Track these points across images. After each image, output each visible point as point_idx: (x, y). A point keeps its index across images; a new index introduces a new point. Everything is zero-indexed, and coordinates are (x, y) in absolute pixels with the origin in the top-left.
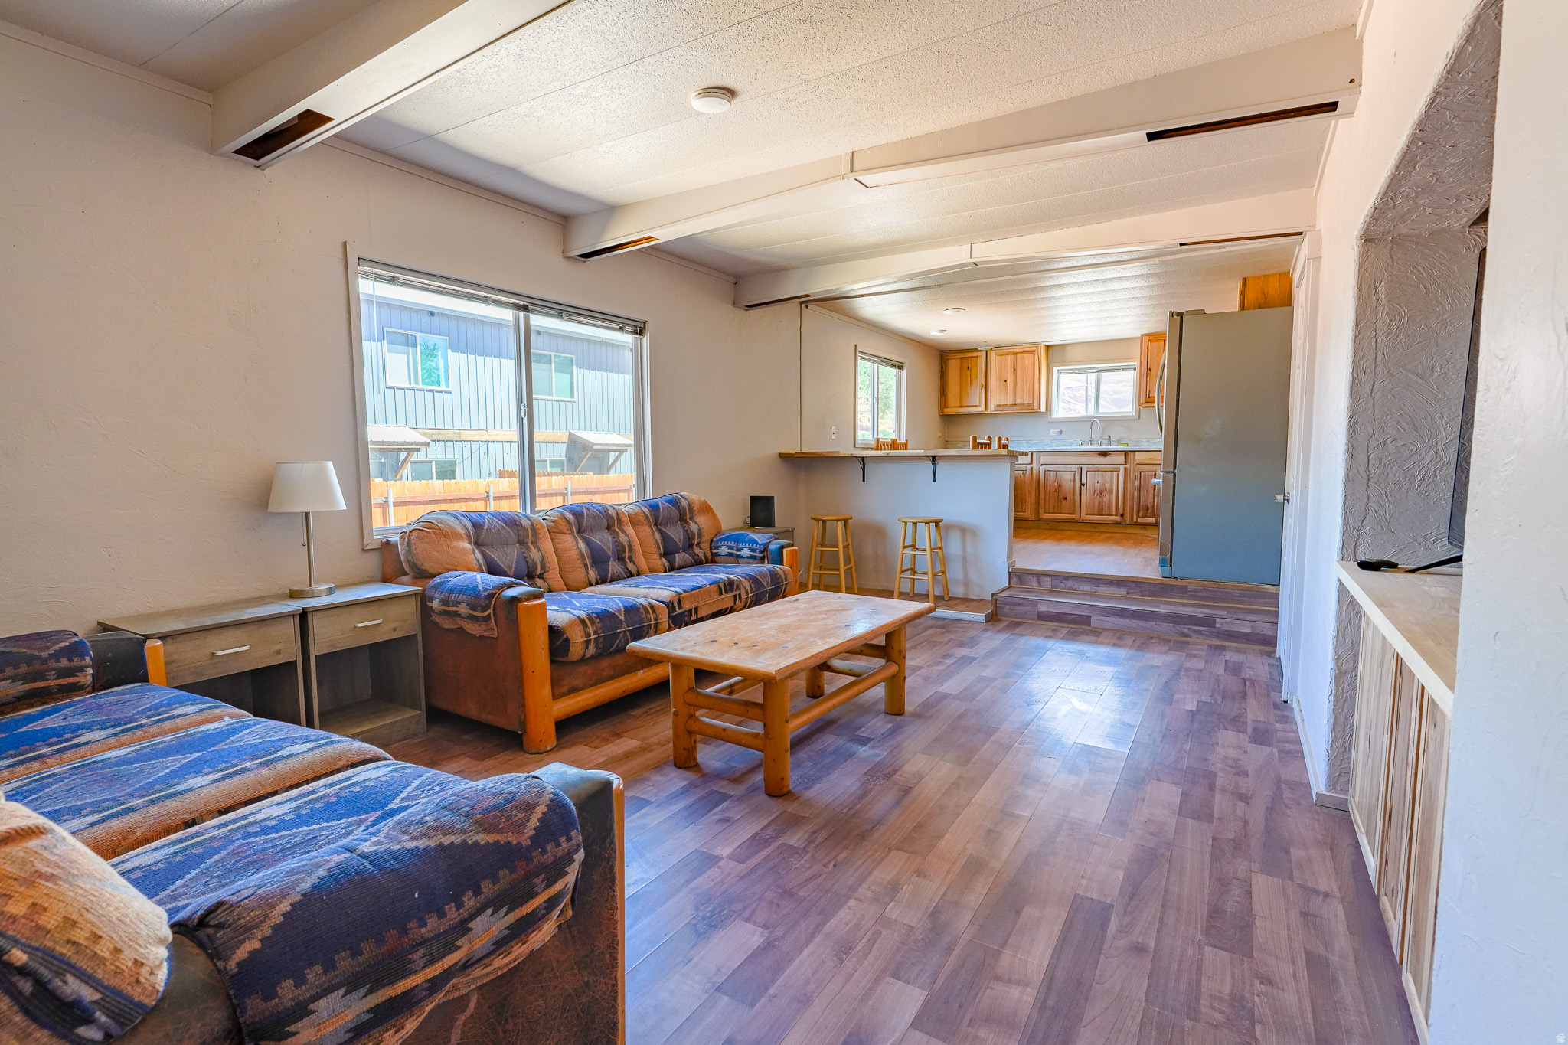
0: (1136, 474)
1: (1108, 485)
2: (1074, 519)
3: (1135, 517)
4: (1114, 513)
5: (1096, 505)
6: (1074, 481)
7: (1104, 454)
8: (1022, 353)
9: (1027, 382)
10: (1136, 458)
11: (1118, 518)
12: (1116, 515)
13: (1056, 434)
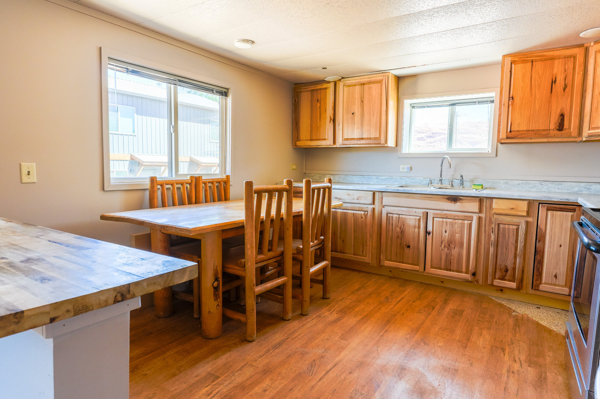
0: (493, 226)
1: (457, 236)
2: (418, 271)
3: (490, 278)
4: (464, 270)
5: (444, 257)
6: (419, 227)
7: (454, 199)
8: (370, 83)
9: (373, 115)
10: (494, 207)
11: (468, 277)
12: (467, 273)
13: (406, 170)
